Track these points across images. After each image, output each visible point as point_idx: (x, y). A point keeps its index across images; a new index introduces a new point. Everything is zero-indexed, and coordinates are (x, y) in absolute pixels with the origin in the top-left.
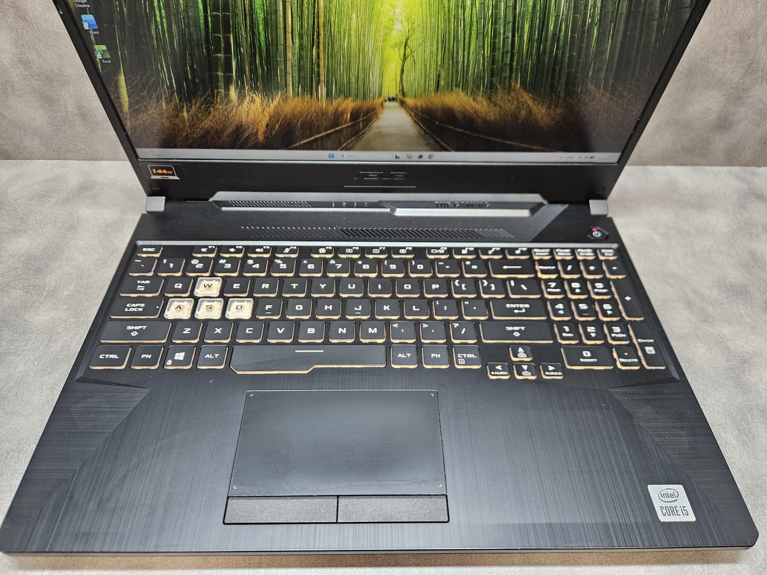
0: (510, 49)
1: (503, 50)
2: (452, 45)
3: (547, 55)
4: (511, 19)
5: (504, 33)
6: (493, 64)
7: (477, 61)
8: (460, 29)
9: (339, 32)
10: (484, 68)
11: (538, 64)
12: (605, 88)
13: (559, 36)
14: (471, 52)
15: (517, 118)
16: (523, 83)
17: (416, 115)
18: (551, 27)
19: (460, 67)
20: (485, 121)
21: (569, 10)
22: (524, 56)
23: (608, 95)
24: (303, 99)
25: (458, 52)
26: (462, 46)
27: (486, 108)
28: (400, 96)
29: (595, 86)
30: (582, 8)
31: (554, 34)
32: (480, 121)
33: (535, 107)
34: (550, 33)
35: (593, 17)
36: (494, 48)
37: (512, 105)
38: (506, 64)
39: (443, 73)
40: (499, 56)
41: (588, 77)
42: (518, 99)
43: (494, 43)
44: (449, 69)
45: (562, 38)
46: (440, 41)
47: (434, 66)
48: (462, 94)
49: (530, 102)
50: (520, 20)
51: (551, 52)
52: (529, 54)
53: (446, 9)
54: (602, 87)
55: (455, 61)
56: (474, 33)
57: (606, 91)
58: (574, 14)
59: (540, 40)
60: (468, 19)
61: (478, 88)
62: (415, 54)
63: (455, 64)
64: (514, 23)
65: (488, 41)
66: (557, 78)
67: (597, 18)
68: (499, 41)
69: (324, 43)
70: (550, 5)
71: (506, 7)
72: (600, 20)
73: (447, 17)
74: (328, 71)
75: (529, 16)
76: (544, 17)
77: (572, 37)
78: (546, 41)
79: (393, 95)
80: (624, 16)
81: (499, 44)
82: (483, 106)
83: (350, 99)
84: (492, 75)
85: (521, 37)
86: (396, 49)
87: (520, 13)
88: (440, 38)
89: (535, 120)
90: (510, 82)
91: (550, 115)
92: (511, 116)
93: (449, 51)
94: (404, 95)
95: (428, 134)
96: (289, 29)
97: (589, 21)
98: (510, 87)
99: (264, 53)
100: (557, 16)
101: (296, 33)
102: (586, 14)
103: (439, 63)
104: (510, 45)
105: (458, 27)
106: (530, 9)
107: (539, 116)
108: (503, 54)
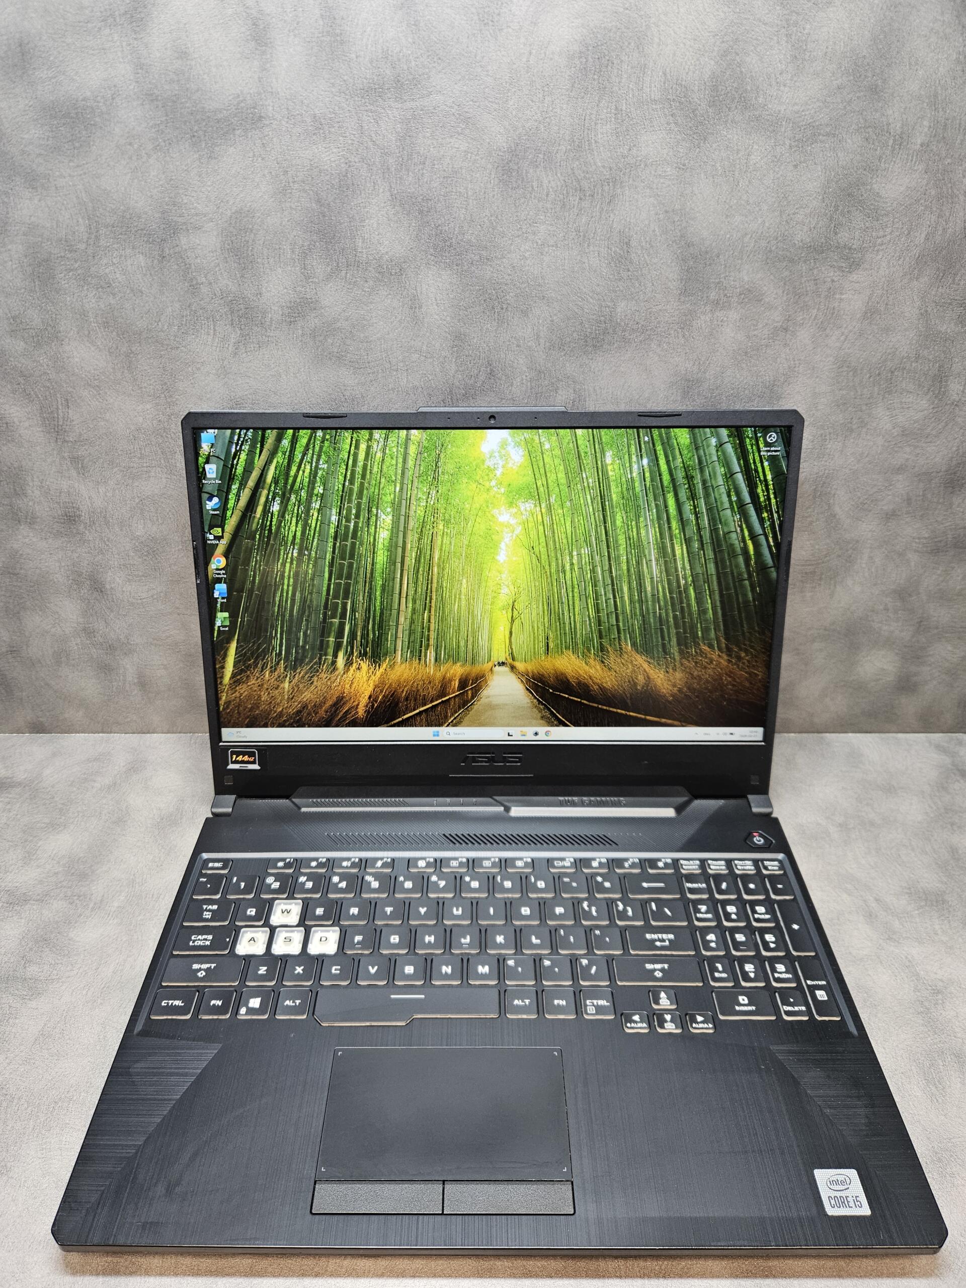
0: (613, 610)
1: (607, 611)
2: (557, 607)
3: (651, 615)
4: (610, 582)
5: (605, 594)
6: (600, 625)
7: (583, 622)
8: (563, 591)
9: (450, 597)
10: (591, 629)
11: (644, 624)
12: (720, 649)
13: (658, 597)
14: (577, 613)
15: (635, 684)
16: (634, 644)
17: (528, 680)
18: (649, 589)
19: (567, 629)
20: (602, 689)
21: (661, 573)
22: (629, 617)
23: (726, 657)
24: (411, 665)
25: (563, 614)
26: (567, 608)
27: (601, 672)
28: (510, 661)
29: (709, 647)
30: (673, 570)
31: (653, 595)
32: (596, 687)
33: (652, 672)
34: (649, 595)
35: (685, 578)
36: (598, 611)
37: (627, 669)
38: (612, 625)
39: (551, 636)
40: (604, 617)
41: (698, 637)
42: (632, 661)
43: (597, 604)
44: (556, 631)
45: (661, 598)
46: (545, 603)
47: (541, 628)
48: (573, 657)
49: (645, 666)
50: (618, 582)
51: (655, 613)
52: (634, 614)
53: (548, 573)
54: (716, 648)
55: (562, 622)
56: (576, 595)
57: (722, 653)
58: (667, 576)
59: (641, 601)
60: (569, 583)
61: (589, 651)
62: (522, 616)
63: (562, 625)
64: (613, 585)
65: (591, 602)
66: (667, 639)
67: (690, 579)
68: (602, 602)
69: (436, 606)
70: (642, 569)
71: (603, 571)
72: (693, 581)
73: (549, 580)
74: (438, 635)
75: (625, 579)
76: (640, 579)
77: (672, 598)
78: (647, 601)
79: (502, 659)
80: (715, 578)
81: (603, 606)
82: (596, 670)
83: (459, 664)
84: (601, 637)
85: (622, 598)
86: (504, 612)
87: (616, 576)
88: (545, 600)
89: (655, 686)
90: (620, 644)
91: (669, 680)
92: (629, 681)
93: (555, 613)
94: (513, 659)
95: (543, 704)
96: (404, 594)
97: (682, 582)
98: (621, 649)
99: (378, 618)
100: (652, 578)
101: (410, 598)
102: (678, 575)
103: (546, 625)
104: (613, 606)
105: (561, 590)
106: (625, 572)
107: (659, 682)
108: (607, 614)
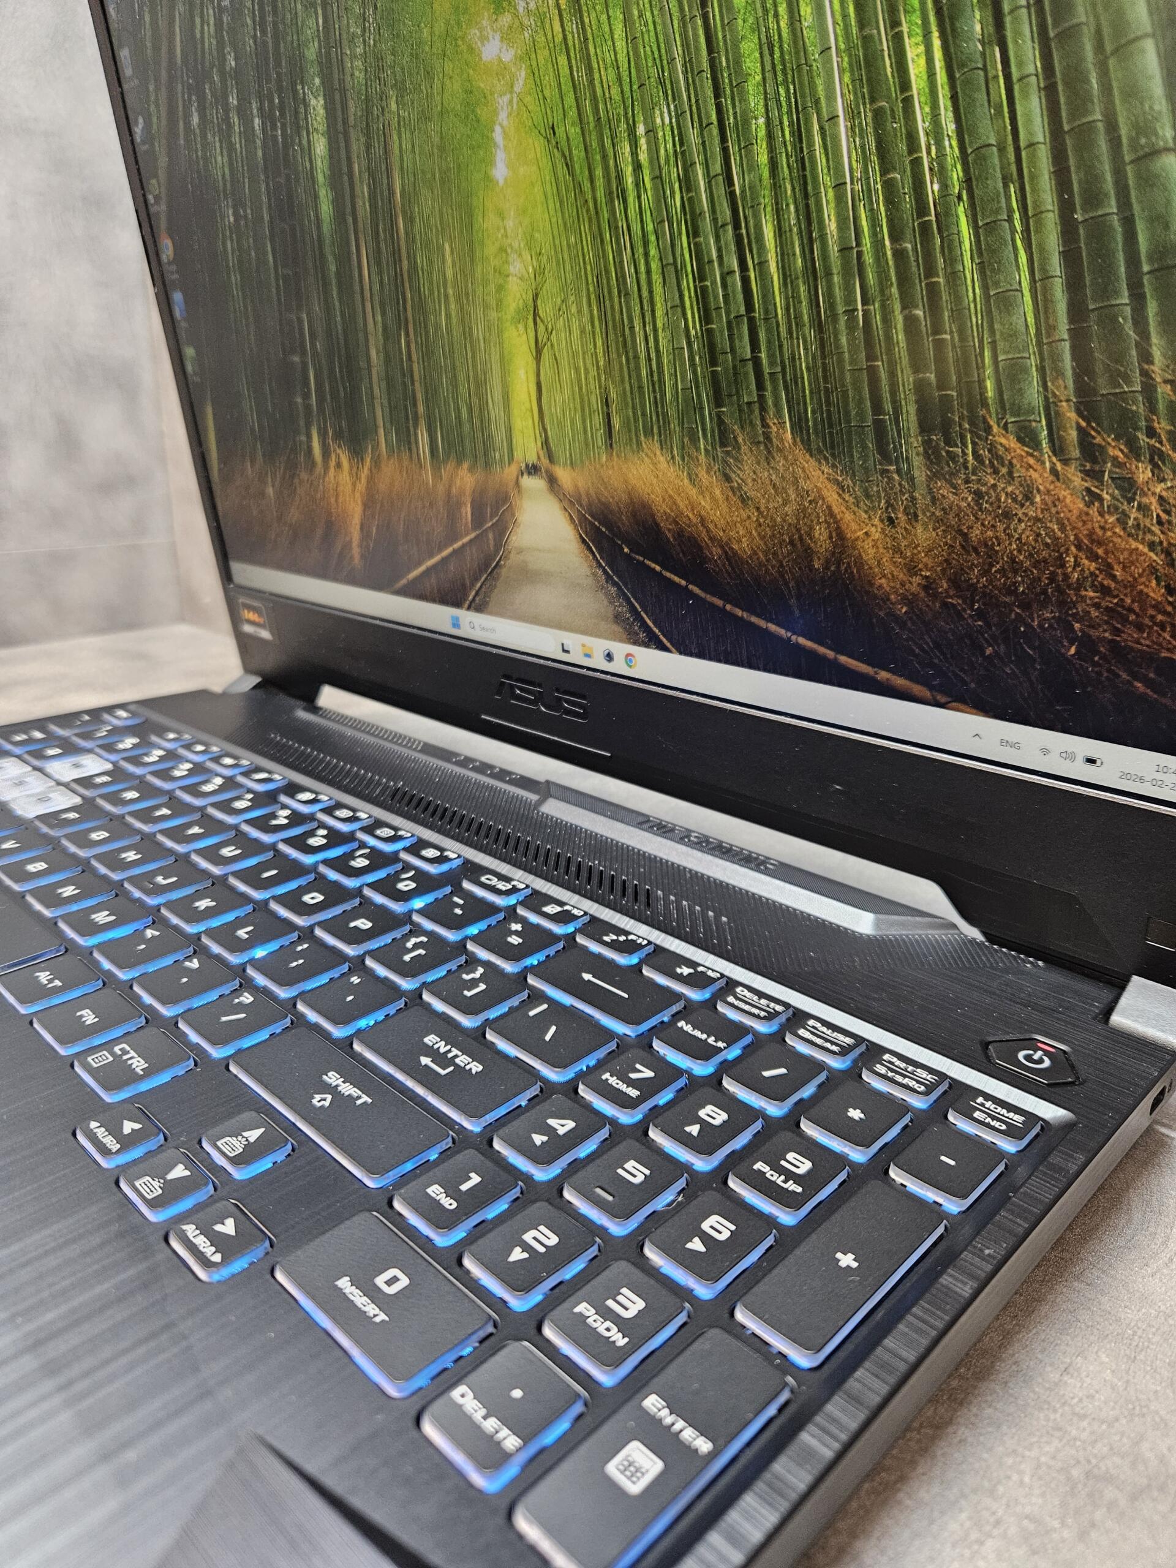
0: (742, 310)
1: (728, 313)
2: (617, 307)
3: (843, 319)
4: (728, 213)
5: (720, 257)
6: (713, 362)
7: (676, 351)
8: (626, 256)
9: (431, 292)
10: (695, 372)
11: (824, 357)
12: (1058, 448)
13: (860, 254)
14: (660, 325)
15: (808, 553)
16: (799, 425)
17: (582, 518)
18: (832, 227)
19: (644, 373)
20: (730, 556)
21: (865, 160)
22: (783, 330)
23: (1078, 481)
24: (400, 460)
25: (632, 328)
26: (637, 308)
27: (725, 510)
28: (545, 462)
29: (1020, 440)
30: (903, 147)
31: (844, 250)
32: (716, 551)
33: (848, 516)
34: (834, 249)
35: (941, 173)
36: (706, 317)
37: (786, 502)
38: (743, 361)
39: (613, 395)
40: (722, 332)
41: (984, 403)
42: (796, 481)
43: (704, 290)
44: (622, 381)
45: (869, 259)
46: (593, 296)
47: (593, 372)
48: (662, 459)
49: (831, 495)
50: (749, 212)
51: (851, 312)
52: (794, 322)
53: (591, 204)
54: (1045, 444)
55: (631, 354)
56: (655, 266)
57: (1066, 462)
58: (884, 172)
59: (811, 272)
60: (636, 227)
61: (694, 440)
62: (554, 337)
63: (632, 366)
64: (737, 226)
65: (688, 284)
66: (888, 407)
67: (956, 174)
68: (714, 282)
69: (414, 322)
70: (811, 153)
71: (709, 179)
72: (968, 181)
73: (594, 227)
74: (426, 387)
75: (766, 199)
76: (806, 196)
77: (899, 254)
78: (828, 274)
79: (532, 458)
80: (1044, 155)
81: (716, 297)
82: (713, 498)
83: (466, 465)
84: (718, 402)
85: (762, 265)
86: (521, 327)
87: (743, 192)
88: (591, 289)
89: (860, 562)
90: (765, 425)
91: (897, 550)
92: (792, 542)
93: (614, 326)
94: (551, 457)
95: (615, 584)
96: (367, 294)
97: (933, 188)
98: (767, 437)
99: (343, 352)
100: (839, 186)
101: (376, 299)
102: (916, 163)
103: (601, 363)
104: (740, 297)
105: (621, 255)
106: (766, 174)
107: (869, 553)
108: (729, 323)
